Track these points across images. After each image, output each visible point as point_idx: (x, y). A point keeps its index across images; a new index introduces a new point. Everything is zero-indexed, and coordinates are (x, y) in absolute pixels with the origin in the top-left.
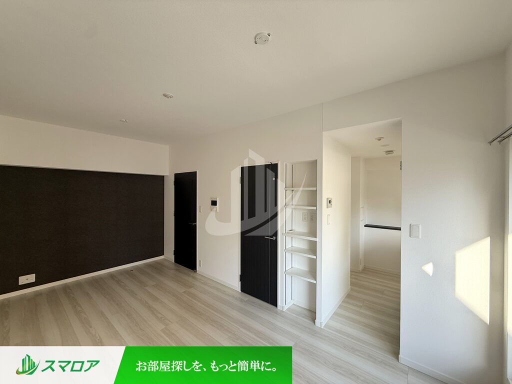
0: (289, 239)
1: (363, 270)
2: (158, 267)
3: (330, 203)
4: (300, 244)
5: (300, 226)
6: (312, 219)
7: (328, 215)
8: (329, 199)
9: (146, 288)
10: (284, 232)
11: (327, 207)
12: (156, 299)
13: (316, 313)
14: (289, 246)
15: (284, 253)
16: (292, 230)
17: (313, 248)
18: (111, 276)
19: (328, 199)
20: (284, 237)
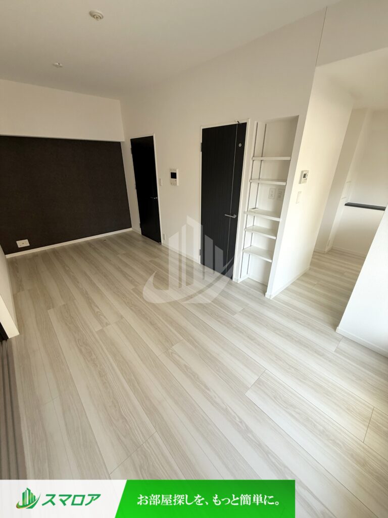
0: (250, 218)
1: (329, 251)
2: (127, 238)
3: (304, 177)
4: (262, 223)
5: (265, 204)
6: (279, 197)
7: (299, 193)
8: (304, 173)
9: (118, 255)
10: (246, 210)
11: (300, 183)
12: (126, 265)
13: (267, 286)
14: (250, 225)
15: (244, 232)
16: (255, 208)
17: (274, 229)
18: (88, 243)
19: (302, 172)
20: (246, 215)
